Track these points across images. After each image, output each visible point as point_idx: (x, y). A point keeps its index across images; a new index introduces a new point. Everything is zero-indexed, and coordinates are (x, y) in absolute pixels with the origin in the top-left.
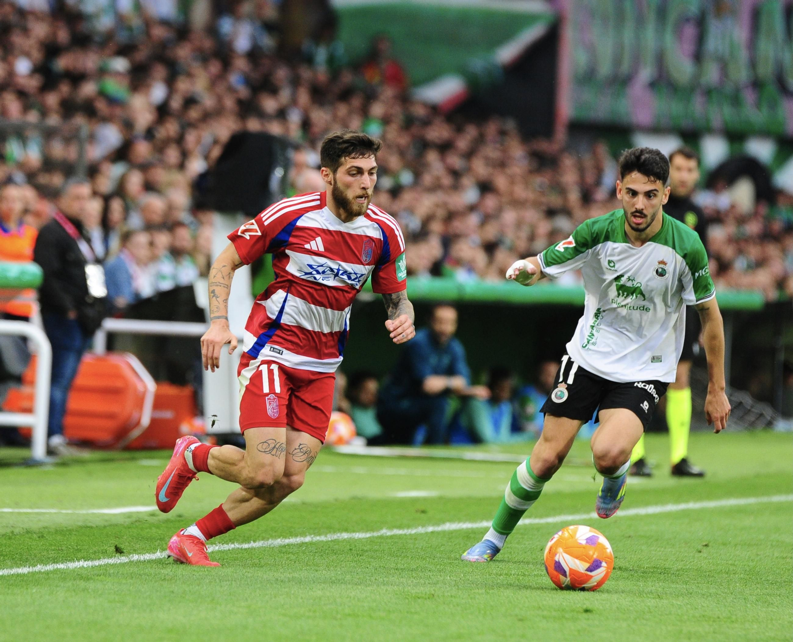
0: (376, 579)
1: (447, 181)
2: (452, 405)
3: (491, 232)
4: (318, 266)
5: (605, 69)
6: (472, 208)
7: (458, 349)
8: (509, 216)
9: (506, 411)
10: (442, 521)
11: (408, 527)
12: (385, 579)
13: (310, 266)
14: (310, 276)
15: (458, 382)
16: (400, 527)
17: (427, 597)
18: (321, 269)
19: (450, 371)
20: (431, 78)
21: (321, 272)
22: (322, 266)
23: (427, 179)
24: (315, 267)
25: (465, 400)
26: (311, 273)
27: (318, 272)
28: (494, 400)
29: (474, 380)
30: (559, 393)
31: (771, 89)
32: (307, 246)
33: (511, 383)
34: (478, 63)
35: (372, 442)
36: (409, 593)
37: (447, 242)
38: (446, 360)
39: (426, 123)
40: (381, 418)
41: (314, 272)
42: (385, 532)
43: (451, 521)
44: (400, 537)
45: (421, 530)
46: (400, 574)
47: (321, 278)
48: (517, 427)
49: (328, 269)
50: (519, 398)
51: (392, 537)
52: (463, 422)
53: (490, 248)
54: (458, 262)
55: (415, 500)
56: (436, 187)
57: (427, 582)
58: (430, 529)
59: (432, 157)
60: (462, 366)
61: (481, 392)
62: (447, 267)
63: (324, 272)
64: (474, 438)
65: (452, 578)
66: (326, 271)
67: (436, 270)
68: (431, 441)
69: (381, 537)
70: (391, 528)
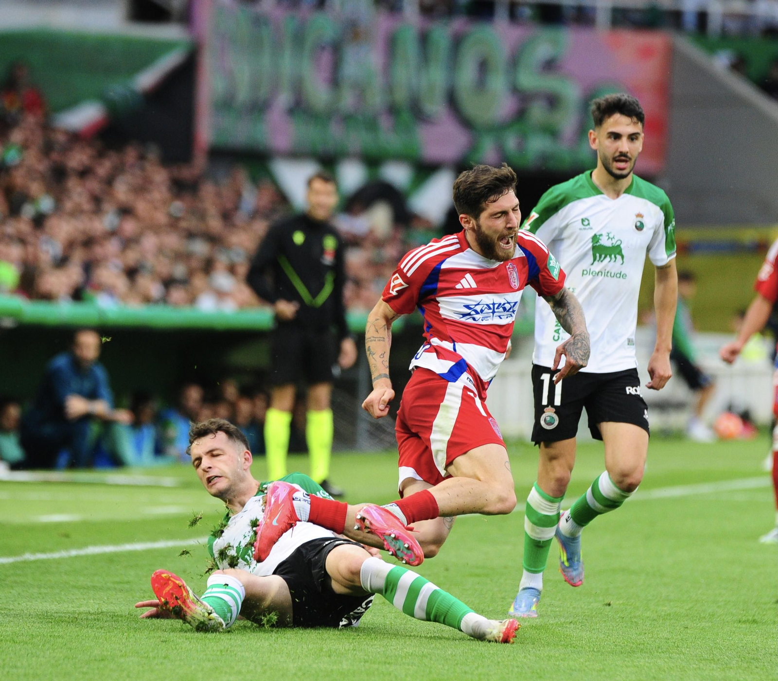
0: (19, 604)
1: (87, 206)
2: (94, 430)
3: (132, 257)
4: (476, 305)
5: (243, 95)
6: (113, 233)
7: (101, 374)
8: (150, 242)
9: (148, 435)
10: (85, 545)
11: (51, 550)
12: (28, 603)
13: (467, 307)
14: (468, 317)
15: (101, 407)
16: (43, 551)
17: (71, 621)
18: (478, 308)
19: (92, 395)
20: (72, 103)
21: (479, 311)
22: (478, 304)
23: (69, 205)
24: (472, 307)
25: (107, 424)
26: (469, 314)
27: (477, 313)
28: (136, 424)
29: (117, 404)
30: (548, 419)
31: (406, 116)
32: (458, 286)
33: (153, 406)
34: (117, 89)
35: (15, 466)
36: (52, 617)
37: (89, 267)
38: (87, 385)
39: (66, 150)
40: (24, 443)
41: (473, 313)
42: (28, 556)
43: (94, 544)
44: (43, 561)
45: (64, 554)
46: (43, 598)
47: (481, 319)
48: (159, 450)
49: (486, 306)
50: (160, 422)
51: (35, 562)
52: (105, 447)
53: (132, 273)
54: (100, 288)
55: (58, 525)
56: (76, 213)
57: (70, 606)
58: (74, 553)
59: (73, 183)
60: (105, 390)
61: (123, 416)
62: (89, 292)
63: (482, 311)
64: (116, 461)
65: (95, 601)
66: (483, 309)
67: (77, 295)
68: (75, 464)
69: (25, 562)
70: (34, 551)
